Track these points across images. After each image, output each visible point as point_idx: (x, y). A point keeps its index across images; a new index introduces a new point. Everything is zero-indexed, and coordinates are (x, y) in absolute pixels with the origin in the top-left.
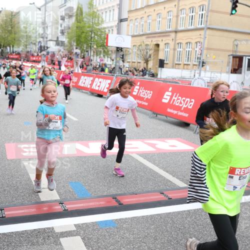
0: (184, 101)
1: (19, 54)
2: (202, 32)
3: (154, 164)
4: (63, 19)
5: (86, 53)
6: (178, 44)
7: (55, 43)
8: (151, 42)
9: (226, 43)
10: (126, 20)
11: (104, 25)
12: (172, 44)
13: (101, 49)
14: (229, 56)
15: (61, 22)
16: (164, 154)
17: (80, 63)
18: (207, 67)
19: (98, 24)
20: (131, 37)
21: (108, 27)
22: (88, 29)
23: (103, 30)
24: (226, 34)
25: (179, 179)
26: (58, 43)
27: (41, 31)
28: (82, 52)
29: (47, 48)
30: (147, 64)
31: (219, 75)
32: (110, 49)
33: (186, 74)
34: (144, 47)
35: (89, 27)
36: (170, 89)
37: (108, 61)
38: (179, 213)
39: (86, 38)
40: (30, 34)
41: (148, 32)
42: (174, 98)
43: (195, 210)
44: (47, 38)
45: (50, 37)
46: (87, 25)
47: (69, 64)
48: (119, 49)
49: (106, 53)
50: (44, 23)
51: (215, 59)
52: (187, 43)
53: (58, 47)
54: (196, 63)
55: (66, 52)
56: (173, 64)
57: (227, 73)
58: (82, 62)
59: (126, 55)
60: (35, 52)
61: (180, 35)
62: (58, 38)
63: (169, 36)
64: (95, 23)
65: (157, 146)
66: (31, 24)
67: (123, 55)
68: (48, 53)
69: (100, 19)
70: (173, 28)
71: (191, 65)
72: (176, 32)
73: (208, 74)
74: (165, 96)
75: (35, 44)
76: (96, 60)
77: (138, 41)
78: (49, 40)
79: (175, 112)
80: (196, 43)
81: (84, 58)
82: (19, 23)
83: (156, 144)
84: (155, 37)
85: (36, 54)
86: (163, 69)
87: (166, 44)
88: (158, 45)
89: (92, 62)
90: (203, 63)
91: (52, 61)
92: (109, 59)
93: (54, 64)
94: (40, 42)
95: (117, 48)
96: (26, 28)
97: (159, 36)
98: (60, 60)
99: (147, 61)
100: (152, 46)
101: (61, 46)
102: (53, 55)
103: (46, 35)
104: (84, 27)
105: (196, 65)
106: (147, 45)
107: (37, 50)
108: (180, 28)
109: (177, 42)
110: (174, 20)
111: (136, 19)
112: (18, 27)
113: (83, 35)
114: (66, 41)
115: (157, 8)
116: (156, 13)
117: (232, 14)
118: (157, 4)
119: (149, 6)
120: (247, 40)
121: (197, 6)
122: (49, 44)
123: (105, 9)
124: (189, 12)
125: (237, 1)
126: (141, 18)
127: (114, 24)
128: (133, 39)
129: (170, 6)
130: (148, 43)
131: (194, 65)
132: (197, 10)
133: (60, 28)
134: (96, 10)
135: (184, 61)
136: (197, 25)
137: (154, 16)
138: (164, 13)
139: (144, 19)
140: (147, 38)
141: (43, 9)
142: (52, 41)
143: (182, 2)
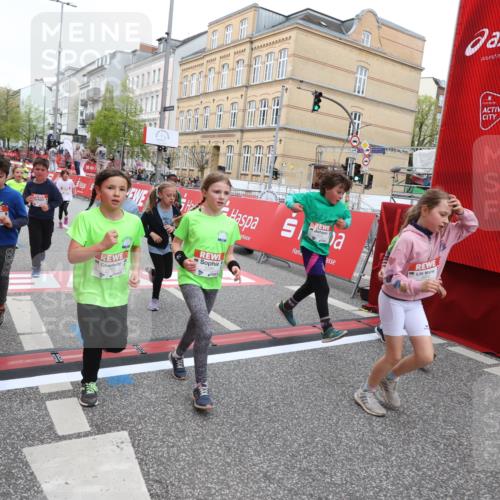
0: (245, 219)
2: (274, 133)
4: (85, 104)
5: (117, 154)
6: (245, 147)
7: (71, 138)
8: (208, 143)
9: (307, 149)
10: (171, 108)
11: (143, 117)
12: (236, 149)
13: (136, 149)
14: (310, 165)
15: (81, 108)
18: (283, 180)
19: (136, 114)
20: (177, 133)
21: (149, 120)
22: (120, 120)
23: (142, 124)
24: (307, 137)
25: (231, 320)
26: (77, 138)
27: (50, 120)
28: (109, 152)
29: (59, 143)
30: (202, 173)
31: (296, 190)
32: (150, 149)
33: (253, 186)
34: (198, 150)
35: (122, 118)
36: (228, 203)
37: (148, 167)
38: (224, 364)
39: (116, 132)
40: (34, 124)
41: (205, 129)
42: (232, 215)
43: (246, 360)
44: (60, 130)
45: (64, 129)
46: (119, 114)
47: (92, 168)
48: (161, 149)
49: (146, 156)
50: (56, 111)
51: (293, 169)
52: (256, 147)
53: (76, 144)
54: (267, 174)
55: (88, 152)
56: (238, 174)
57: (307, 187)
59: (174, 159)
60: (41, 149)
61: (247, 135)
62: (76, 131)
63: (233, 136)
64: (131, 113)
66: (36, 109)
67: (169, 159)
68: (61, 151)
69: (138, 107)
70: (238, 126)
71: (262, 176)
72: (242, 131)
73: (283, 189)
75: (42, 138)
76: (130, 164)
77: (190, 141)
78: (64, 134)
80: (269, 147)
81: (112, 160)
82: (18, 107)
84: (214, 136)
85: (42, 153)
87: (228, 147)
88: (217, 148)
89: (125, 167)
90: (276, 174)
91: (67, 163)
92: (150, 164)
93: (69, 167)
94: (50, 136)
95: (159, 147)
96: (28, 114)
97: (219, 136)
99: (202, 169)
100: (209, 149)
101: (81, 142)
102: (68, 155)
103: (59, 127)
104: (113, 117)
106: (202, 147)
107: (45, 146)
108: (248, 127)
109: (244, 144)
110: (240, 114)
111: (188, 111)
112: (18, 113)
113: (112, 129)
114: (89, 136)
115: (217, 98)
116: (216, 104)
117: (314, 110)
118: (218, 92)
119: (206, 94)
120: (333, 147)
121: (270, 98)
122: (63, 138)
123: (146, 94)
124: (258, 105)
125: (321, 94)
126: (196, 110)
127: (157, 116)
128: (184, 137)
129: (235, 96)
130: (204, 144)
131: (266, 176)
132: (271, 103)
133: (80, 117)
134: (131, 95)
135: (253, 169)
136: (270, 123)
137: (213, 108)
138: (227, 105)
139: (200, 111)
140: (204, 137)
141: (54, 88)
142: (67, 134)
143: (251, 92)
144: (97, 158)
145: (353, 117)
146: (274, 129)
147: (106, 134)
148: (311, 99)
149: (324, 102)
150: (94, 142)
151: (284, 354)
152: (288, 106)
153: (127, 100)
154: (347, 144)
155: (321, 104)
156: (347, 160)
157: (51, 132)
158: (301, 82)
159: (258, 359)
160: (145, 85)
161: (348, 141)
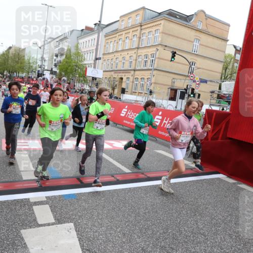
0: (135, 115)
1: (22, 78)
2: (151, 72)
3: (110, 157)
4: (57, 56)
5: (72, 81)
6: (135, 78)
7: (49, 72)
8: (117, 76)
9: (167, 80)
10: (100, 59)
11: (85, 62)
12: (131, 78)
13: (82, 79)
14: (168, 88)
15: (55, 57)
16: (118, 150)
17: (66, 87)
18: (154, 95)
19: (82, 61)
20: (102, 71)
21: (88, 64)
22: (74, 64)
23: (85, 66)
24: (167, 74)
25: (126, 167)
26: (52, 72)
27: (39, 63)
28: (68, 80)
29: (43, 75)
30: (114, 91)
31: (161, 101)
32: (88, 78)
33: (139, 98)
34: (112, 79)
35: (75, 63)
36: (126, 107)
37: (87, 88)
38: (123, 189)
39: (71, 70)
40: (32, 65)
41: (116, 69)
42: (128, 113)
43: (134, 188)
45: (46, 68)
46: (74, 61)
48: (94, 79)
49: (85, 81)
50: (43, 59)
51: (159, 90)
52: (141, 78)
53: (51, 75)
54: (147, 92)
55: (57, 79)
56: (131, 92)
57: (166, 100)
58: (68, 86)
59: (100, 84)
60: (34, 77)
61: (137, 73)
62: (52, 69)
63: (130, 73)
64: (79, 60)
65: (114, 145)
66: (33, 58)
67: (97, 84)
68: (44, 79)
69: (83, 58)
70: (133, 68)
72: (134, 70)
74: (122, 112)
75: (35, 72)
76: (78, 86)
77: (108, 75)
78: (46, 70)
79: (129, 123)
80: (148, 78)
81: (69, 84)
82: (24, 56)
83: (112, 144)
84: (120, 73)
85: (35, 79)
86: (124, 95)
87: (127, 78)
88: (122, 79)
89: (75, 88)
90: (151, 92)
91: (46, 84)
92: (88, 86)
94: (39, 71)
95: (93, 78)
96: (29, 60)
97: (123, 73)
98: (52, 84)
99: (113, 89)
100: (118, 79)
101: (54, 74)
103: (43, 67)
104: (70, 62)
105: (146, 93)
107: (36, 76)
108: (137, 68)
110: (134, 62)
111: (108, 60)
112: (24, 59)
113: (70, 68)
114: (58, 71)
115: (122, 54)
116: (122, 56)
117: (171, 61)
118: (123, 50)
119: (117, 52)
120: (181, 79)
121: (149, 54)
122: (45, 72)
123: (87, 51)
124: (143, 58)
125: (175, 53)
126: (112, 59)
127: (92, 62)
128: (105, 73)
129: (132, 53)
130: (115, 77)
131: (145, 93)
132: (150, 56)
133: (54, 62)
134: (80, 52)
135: (139, 90)
136: (149, 67)
137: (120, 58)
138: (127, 57)
139: (114, 60)
140: (115, 73)
141: (42, 48)
142: (48, 70)
143: (140, 51)
144: (62, 83)
145: (191, 64)
146: (151, 70)
147: (66, 71)
148: (171, 55)
149: (177, 57)
150: (61, 74)
151: (153, 186)
152: (159, 58)
153: (78, 54)
154: (187, 78)
155: (175, 57)
156: (187, 86)
157: (40, 69)
158: (166, 46)
159: (140, 188)
160: (87, 46)
161: (188, 76)
